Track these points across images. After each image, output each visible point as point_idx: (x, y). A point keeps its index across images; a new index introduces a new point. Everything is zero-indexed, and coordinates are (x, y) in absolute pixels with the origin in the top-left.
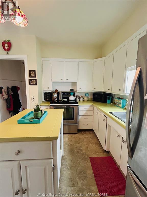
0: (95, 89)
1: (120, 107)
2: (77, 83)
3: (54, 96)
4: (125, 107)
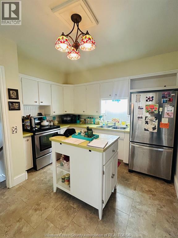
0: (66, 112)
1: (92, 124)
2: (51, 106)
3: (27, 123)
4: (95, 123)
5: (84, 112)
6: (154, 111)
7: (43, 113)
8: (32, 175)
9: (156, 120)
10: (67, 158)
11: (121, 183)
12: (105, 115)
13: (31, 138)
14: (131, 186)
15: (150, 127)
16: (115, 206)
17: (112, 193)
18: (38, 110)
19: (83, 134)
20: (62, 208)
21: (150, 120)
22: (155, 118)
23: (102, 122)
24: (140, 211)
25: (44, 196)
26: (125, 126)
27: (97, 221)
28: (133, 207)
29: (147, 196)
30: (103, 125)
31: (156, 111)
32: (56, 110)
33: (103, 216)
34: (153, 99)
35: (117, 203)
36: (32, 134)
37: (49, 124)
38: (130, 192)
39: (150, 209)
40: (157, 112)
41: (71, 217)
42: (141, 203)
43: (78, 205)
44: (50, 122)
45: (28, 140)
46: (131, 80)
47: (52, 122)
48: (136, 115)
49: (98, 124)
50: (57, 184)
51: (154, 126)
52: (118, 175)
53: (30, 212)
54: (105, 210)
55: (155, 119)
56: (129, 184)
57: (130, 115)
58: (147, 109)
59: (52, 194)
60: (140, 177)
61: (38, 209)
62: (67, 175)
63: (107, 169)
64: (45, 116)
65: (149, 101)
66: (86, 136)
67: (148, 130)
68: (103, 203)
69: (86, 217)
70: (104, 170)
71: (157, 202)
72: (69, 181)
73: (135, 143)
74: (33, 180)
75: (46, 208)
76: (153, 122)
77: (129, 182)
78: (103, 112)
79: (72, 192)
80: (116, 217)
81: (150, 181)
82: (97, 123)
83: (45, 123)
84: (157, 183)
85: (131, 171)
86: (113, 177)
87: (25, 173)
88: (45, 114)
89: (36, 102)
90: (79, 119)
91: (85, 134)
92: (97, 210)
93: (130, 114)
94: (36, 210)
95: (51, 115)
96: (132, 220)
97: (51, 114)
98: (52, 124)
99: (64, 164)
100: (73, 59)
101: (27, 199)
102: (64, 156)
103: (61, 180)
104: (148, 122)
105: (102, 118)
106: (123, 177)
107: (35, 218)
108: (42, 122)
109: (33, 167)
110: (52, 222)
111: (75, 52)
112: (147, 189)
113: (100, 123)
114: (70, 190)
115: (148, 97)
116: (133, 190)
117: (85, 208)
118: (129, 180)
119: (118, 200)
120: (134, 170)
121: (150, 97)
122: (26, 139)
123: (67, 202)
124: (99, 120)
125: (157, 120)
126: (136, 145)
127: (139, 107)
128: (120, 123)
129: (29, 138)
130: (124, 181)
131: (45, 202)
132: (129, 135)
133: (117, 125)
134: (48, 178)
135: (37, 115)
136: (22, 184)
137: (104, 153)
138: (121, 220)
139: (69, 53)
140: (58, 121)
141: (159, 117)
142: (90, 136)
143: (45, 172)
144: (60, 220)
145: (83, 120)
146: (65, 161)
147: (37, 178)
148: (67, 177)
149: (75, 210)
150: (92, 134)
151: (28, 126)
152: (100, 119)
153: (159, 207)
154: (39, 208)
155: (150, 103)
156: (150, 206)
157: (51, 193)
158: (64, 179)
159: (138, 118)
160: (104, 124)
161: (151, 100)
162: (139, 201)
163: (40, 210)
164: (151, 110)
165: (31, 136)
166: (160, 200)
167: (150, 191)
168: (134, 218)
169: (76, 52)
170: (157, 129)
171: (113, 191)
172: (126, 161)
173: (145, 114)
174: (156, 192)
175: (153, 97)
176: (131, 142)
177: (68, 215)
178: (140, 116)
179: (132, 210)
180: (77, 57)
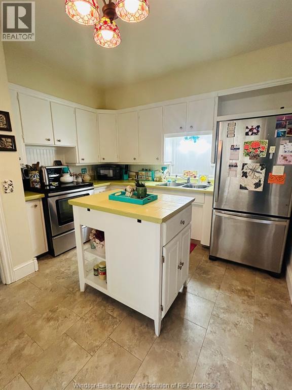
0: (104, 159)
1: (149, 180)
2: (77, 147)
3: (34, 177)
4: (155, 179)
5: (135, 159)
6: (259, 152)
7: (64, 162)
8: (46, 263)
9: (261, 170)
10: (100, 235)
11: (196, 278)
12: (172, 165)
13: (41, 202)
14: (212, 283)
15: (250, 183)
16: (184, 314)
17: (179, 293)
18: (54, 155)
19: (128, 194)
20: (93, 317)
21: (251, 169)
22: (260, 165)
23: (167, 177)
24: (225, 322)
25: (65, 298)
26: (206, 184)
27: (152, 338)
28: (215, 316)
29: (238, 299)
30: (168, 181)
31: (264, 153)
32: (86, 156)
33: (162, 331)
34: (258, 131)
35: (186, 309)
36: (43, 195)
37: (76, 181)
38: (210, 292)
39: (243, 320)
40: (264, 155)
41: (107, 331)
42: (228, 310)
43: (121, 312)
44: (77, 177)
45: (36, 206)
46: (219, 97)
47: (80, 177)
48: (227, 161)
49: (160, 180)
50: (86, 279)
51: (257, 181)
52: (190, 264)
53: (39, 322)
54: (165, 322)
55: (261, 167)
56: (209, 279)
57: (215, 164)
58: (246, 148)
59: (78, 294)
60: (228, 269)
61: (52, 318)
62: (101, 263)
63: (170, 254)
64: (67, 166)
65: (252, 135)
66: (134, 196)
67: (246, 188)
68: (162, 309)
69: (133, 331)
70: (164, 255)
71: (255, 309)
72: (105, 273)
73: (223, 212)
74: (47, 271)
75: (66, 317)
76: (256, 174)
77: (209, 276)
78: (168, 159)
79: (110, 292)
80: (184, 332)
81: (245, 275)
82: (158, 179)
83: (67, 178)
84: (257, 278)
85: (213, 259)
86: (180, 268)
87: (33, 260)
88: (66, 163)
89: (49, 140)
90: (126, 173)
91: (133, 194)
92: (152, 321)
93: (215, 162)
94: (49, 320)
95: (77, 165)
96: (211, 337)
97: (78, 162)
98: (80, 180)
99: (95, 244)
100: (106, 46)
101: (35, 302)
102: (95, 232)
103: (93, 272)
104: (246, 173)
105: (166, 171)
106: (199, 268)
107: (47, 332)
108: (62, 176)
109: (47, 251)
110: (75, 340)
111: (108, 28)
112: (239, 288)
113: (163, 180)
114: (107, 289)
115: (250, 127)
116: (215, 289)
117: (132, 316)
118: (209, 273)
119: (189, 306)
120: (218, 256)
121: (254, 127)
122: (32, 204)
123: (102, 307)
124: (161, 174)
125: (264, 170)
126: (223, 215)
127: (232, 146)
128: (197, 178)
129: (38, 202)
130: (201, 274)
131: (65, 307)
132: (212, 197)
133: (192, 181)
134: (73, 268)
135: (52, 165)
136: (28, 279)
137: (165, 225)
138: (192, 337)
139: (97, 29)
140: (91, 176)
141: (267, 164)
142: (142, 197)
143: (67, 259)
144: (88, 335)
145: (135, 174)
146: (97, 241)
147: (54, 268)
148: (101, 266)
149: (115, 320)
150: (146, 194)
151: (36, 182)
152: (163, 173)
153: (259, 316)
154: (54, 317)
155: (252, 138)
156: (242, 314)
157: (75, 293)
158: (97, 270)
159: (229, 166)
160: (170, 180)
161: (255, 133)
162: (225, 306)
163: (57, 319)
164: (254, 151)
165: (41, 199)
166: (260, 304)
167: (243, 290)
168: (215, 333)
169: (111, 28)
170: (262, 186)
171: (181, 291)
172: (205, 242)
173: (242, 158)
174: (254, 291)
175: (258, 127)
176: (215, 209)
177: (103, 328)
178: (234, 162)
179: (212, 321)
180: (114, 42)
